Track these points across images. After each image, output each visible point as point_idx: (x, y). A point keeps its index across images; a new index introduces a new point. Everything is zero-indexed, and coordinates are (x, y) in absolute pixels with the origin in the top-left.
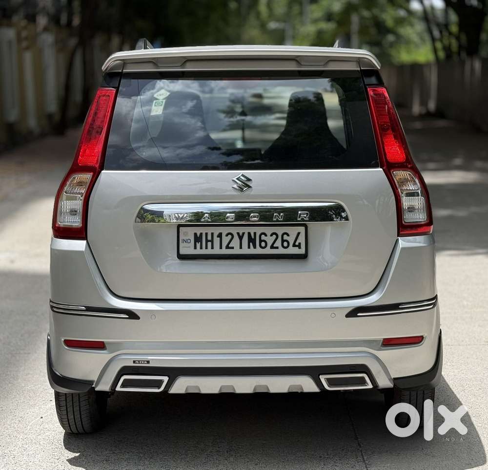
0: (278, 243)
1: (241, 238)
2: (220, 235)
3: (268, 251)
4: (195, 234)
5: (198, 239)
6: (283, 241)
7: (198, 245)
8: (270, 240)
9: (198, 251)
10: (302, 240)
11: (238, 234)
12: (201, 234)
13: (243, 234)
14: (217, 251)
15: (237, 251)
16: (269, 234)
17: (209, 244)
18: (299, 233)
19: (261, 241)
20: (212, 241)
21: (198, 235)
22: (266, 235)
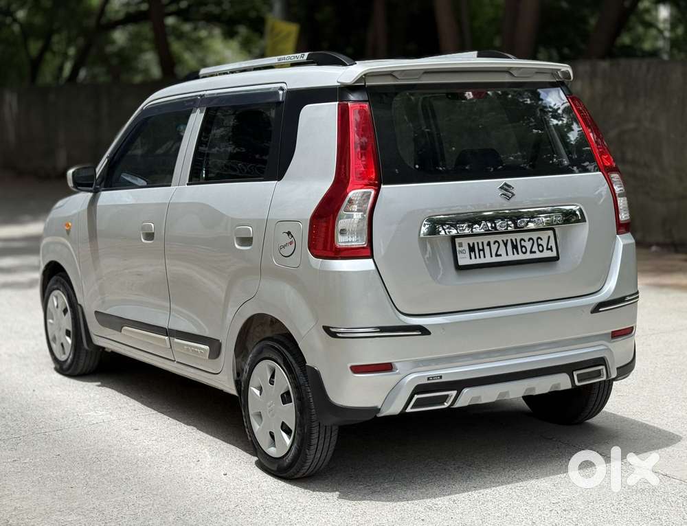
0: (535, 248)
1: (506, 245)
2: (489, 244)
3: (528, 256)
4: (469, 244)
5: (472, 249)
6: (539, 245)
7: (473, 255)
8: (528, 245)
9: (474, 261)
10: (552, 243)
11: (503, 241)
12: (474, 244)
13: (507, 240)
14: (488, 260)
15: (504, 258)
16: (527, 240)
17: (482, 253)
18: (549, 237)
19: (522, 247)
20: (483, 250)
21: (471, 245)
22: (525, 241)
